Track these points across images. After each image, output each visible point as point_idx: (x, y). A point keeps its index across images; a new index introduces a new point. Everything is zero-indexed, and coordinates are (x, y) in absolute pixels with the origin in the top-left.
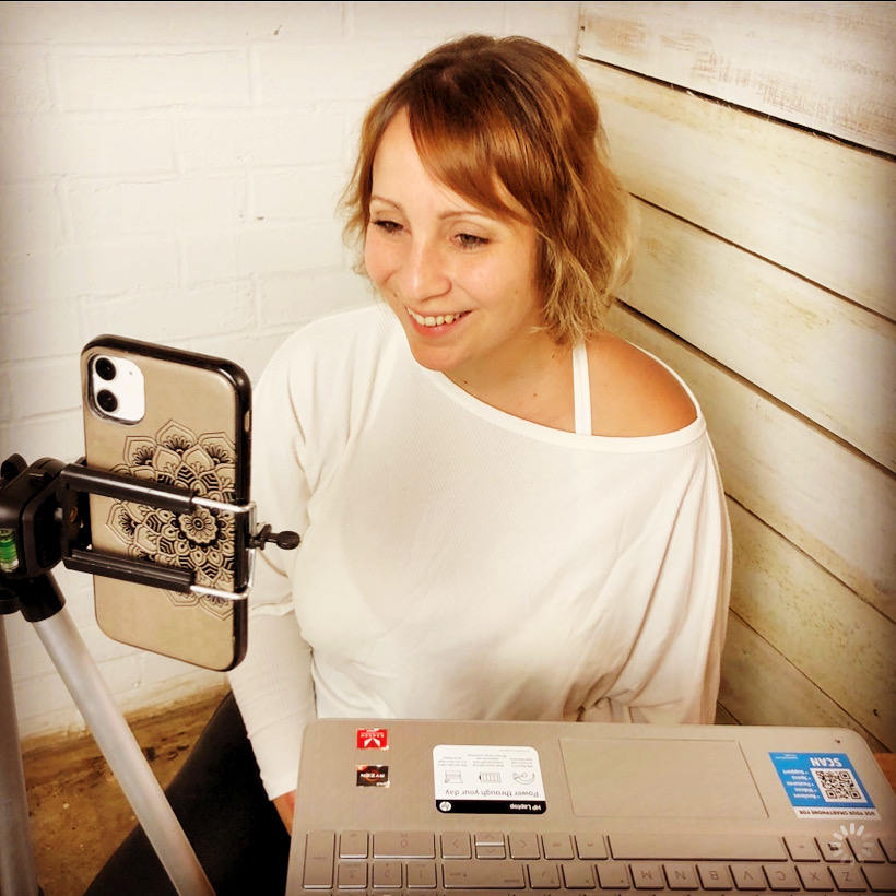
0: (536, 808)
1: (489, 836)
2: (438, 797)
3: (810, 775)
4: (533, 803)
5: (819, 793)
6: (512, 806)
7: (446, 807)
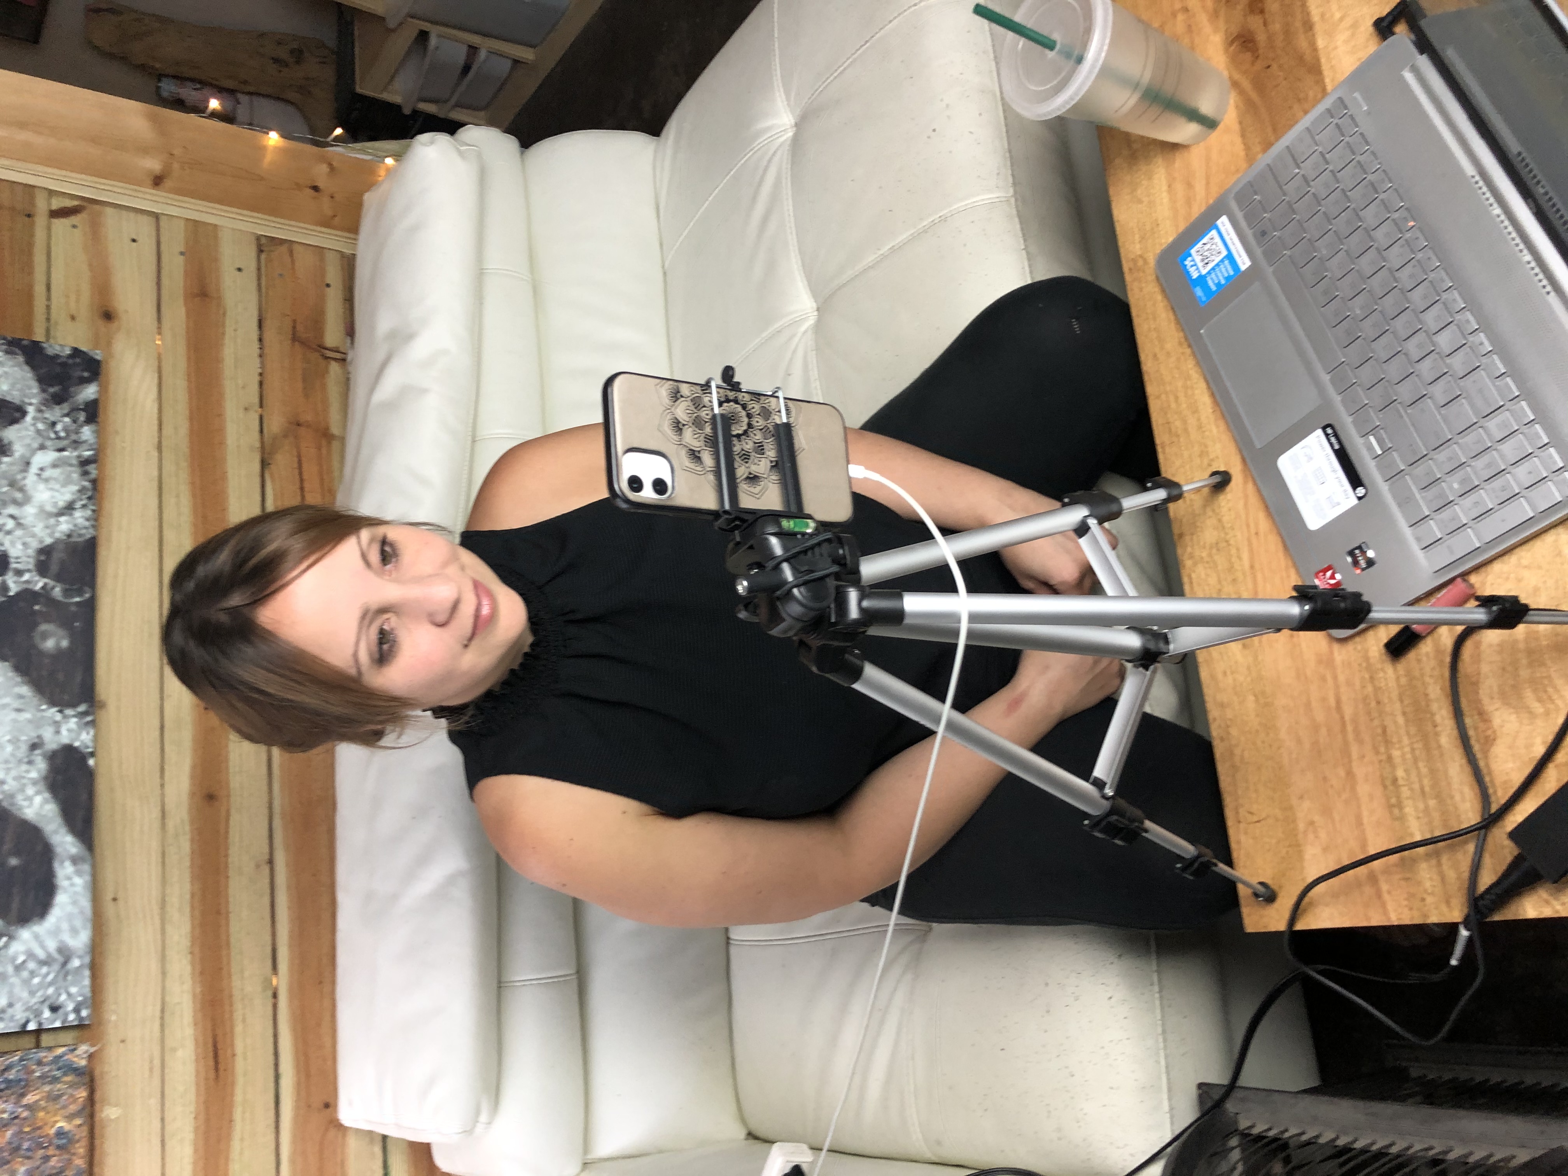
0: (1329, 431)
1: (1370, 448)
2: (1356, 501)
3: (1209, 273)
4: (1327, 435)
5: (1222, 261)
6: (1337, 447)
7: (1361, 491)
